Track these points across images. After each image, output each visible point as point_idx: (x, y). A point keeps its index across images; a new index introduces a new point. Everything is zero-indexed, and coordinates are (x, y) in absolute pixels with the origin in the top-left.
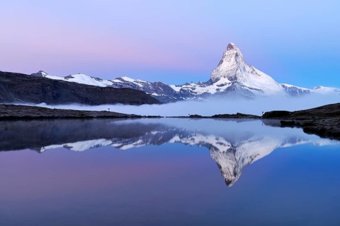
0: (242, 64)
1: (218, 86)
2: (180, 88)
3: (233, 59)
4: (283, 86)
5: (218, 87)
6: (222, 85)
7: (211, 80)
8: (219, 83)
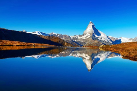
3: (91, 27)
8: (86, 35)
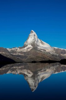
2: (11, 50)
3: (33, 37)
6: (29, 48)
7: (24, 46)
8: (27, 47)
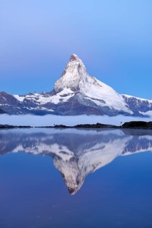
0: (85, 75)
1: (61, 96)
2: (23, 98)
3: (76, 70)
4: (124, 97)
5: (61, 98)
6: (65, 95)
7: (54, 90)
